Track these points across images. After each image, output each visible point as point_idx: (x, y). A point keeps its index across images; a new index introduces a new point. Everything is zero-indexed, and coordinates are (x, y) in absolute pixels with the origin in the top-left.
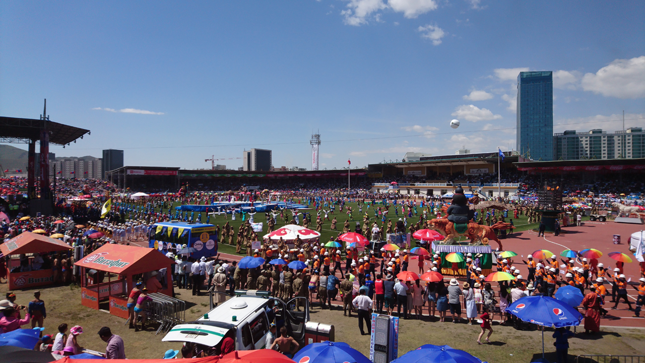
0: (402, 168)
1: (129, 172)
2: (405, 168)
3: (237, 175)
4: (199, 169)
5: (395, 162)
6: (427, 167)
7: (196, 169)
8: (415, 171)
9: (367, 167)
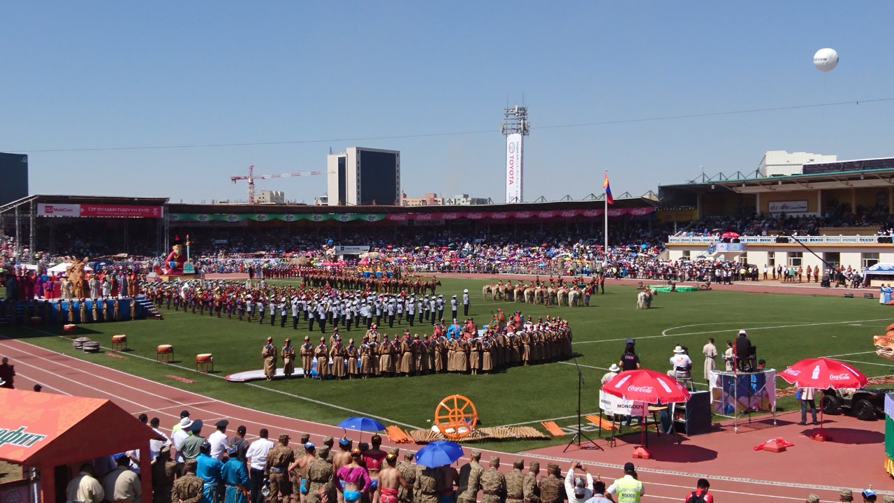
0: (753, 196)
1: (42, 211)
2: (761, 194)
3: (312, 218)
4: (217, 203)
5: (734, 178)
6: (824, 192)
7: (209, 203)
8: (788, 204)
9: (656, 192)
